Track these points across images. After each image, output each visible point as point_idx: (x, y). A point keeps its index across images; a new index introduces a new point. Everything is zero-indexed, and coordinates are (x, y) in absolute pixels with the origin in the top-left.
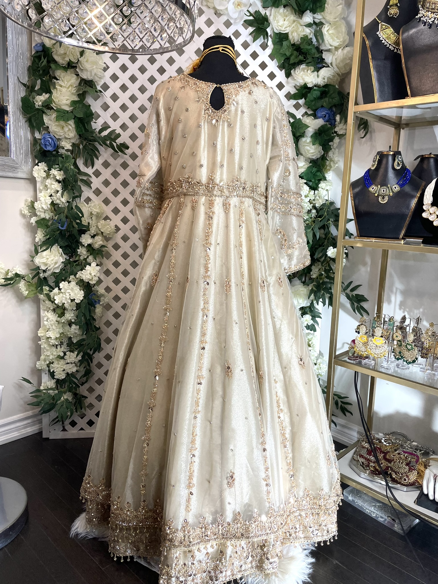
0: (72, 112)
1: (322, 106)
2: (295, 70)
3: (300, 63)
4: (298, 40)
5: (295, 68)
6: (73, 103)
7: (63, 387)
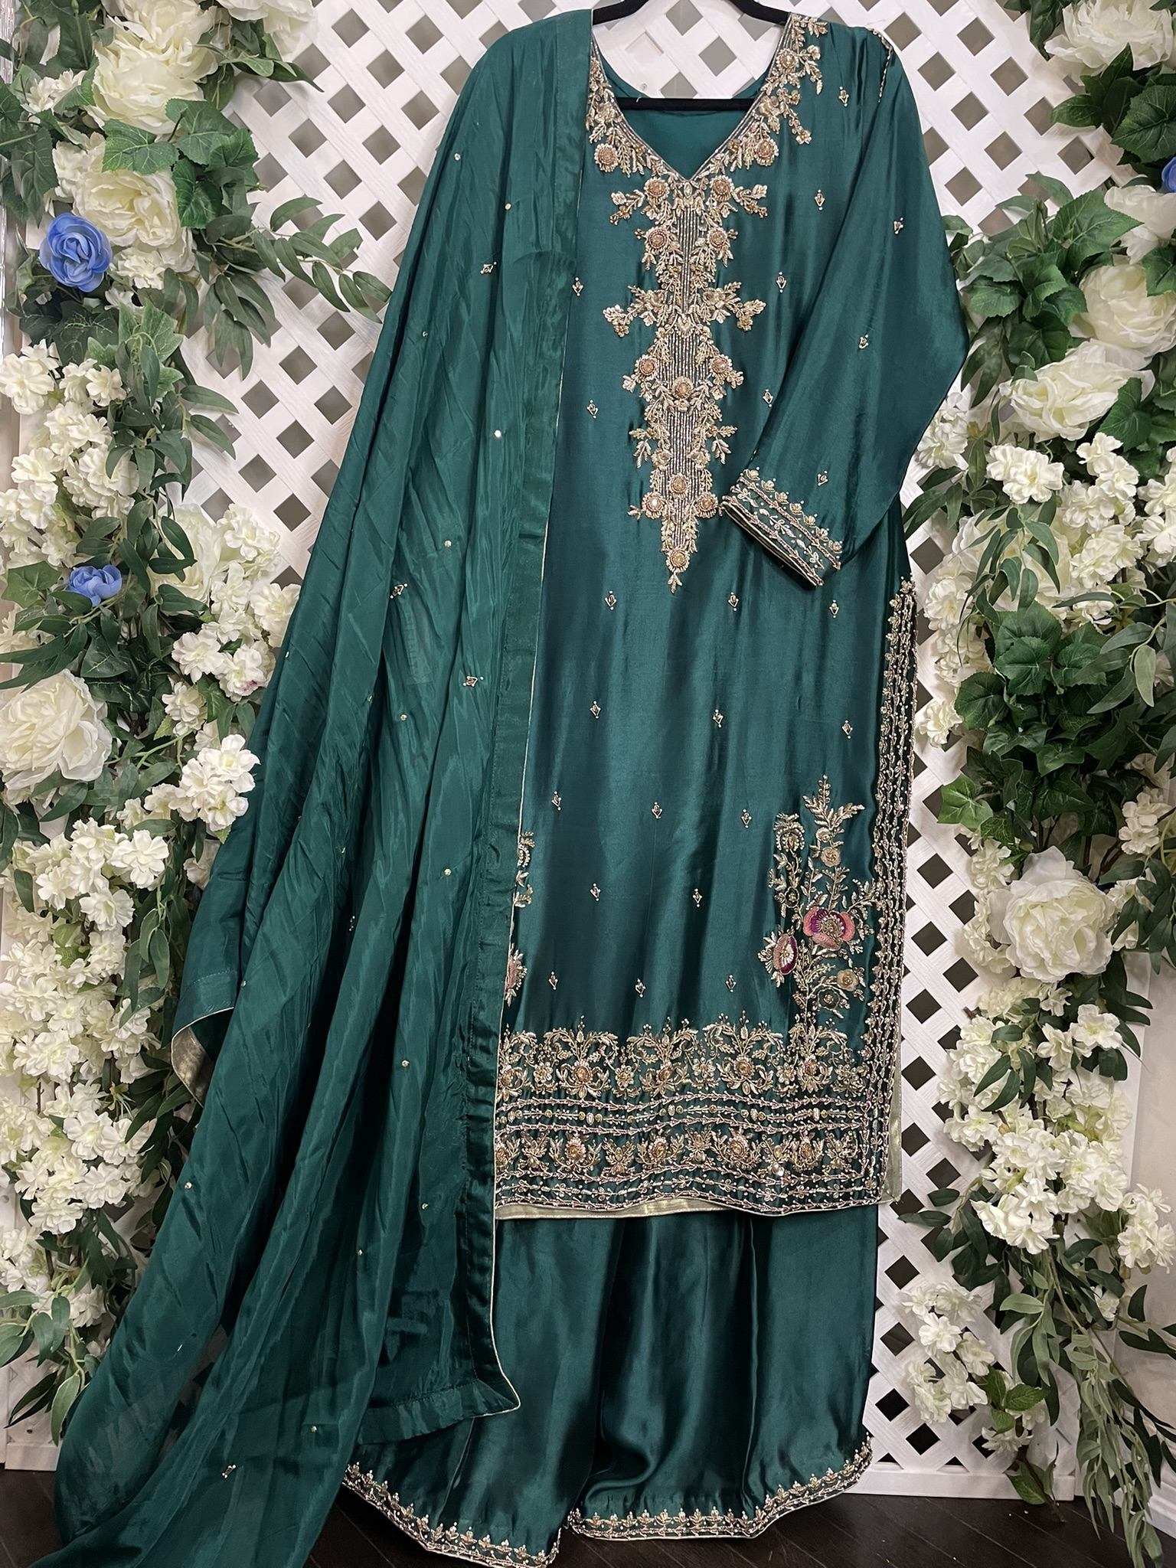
0: (170, 140)
7: (72, 1258)
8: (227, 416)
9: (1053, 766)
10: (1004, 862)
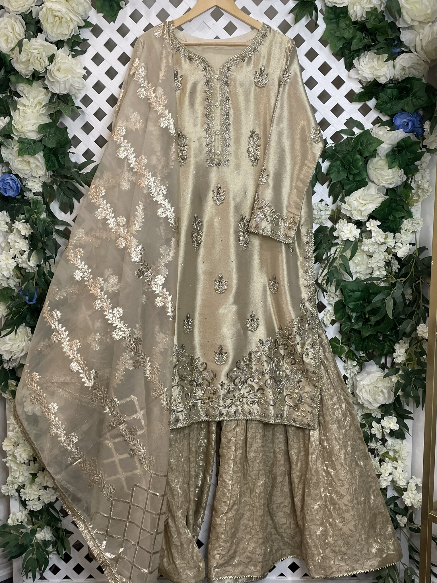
0: (41, 141)
1: (403, 110)
2: (358, 59)
3: (367, 48)
4: (362, 16)
5: (358, 56)
6: (42, 128)
7: (40, 518)
8: (68, 227)
9: (367, 334)
10: (354, 366)
